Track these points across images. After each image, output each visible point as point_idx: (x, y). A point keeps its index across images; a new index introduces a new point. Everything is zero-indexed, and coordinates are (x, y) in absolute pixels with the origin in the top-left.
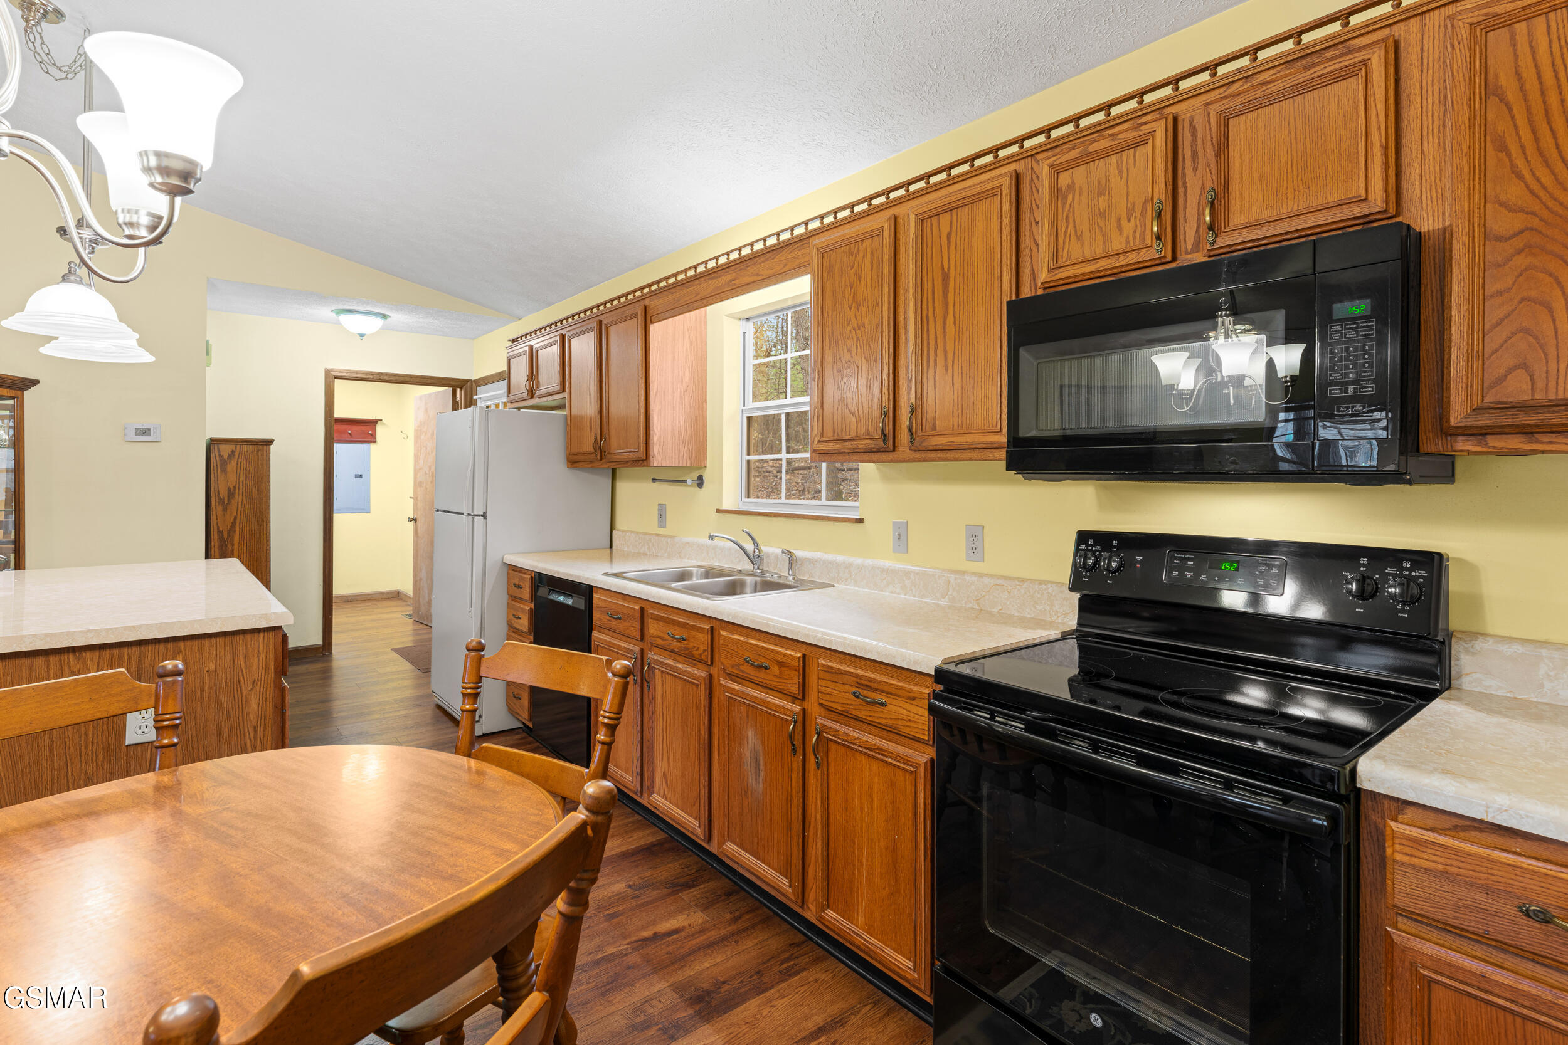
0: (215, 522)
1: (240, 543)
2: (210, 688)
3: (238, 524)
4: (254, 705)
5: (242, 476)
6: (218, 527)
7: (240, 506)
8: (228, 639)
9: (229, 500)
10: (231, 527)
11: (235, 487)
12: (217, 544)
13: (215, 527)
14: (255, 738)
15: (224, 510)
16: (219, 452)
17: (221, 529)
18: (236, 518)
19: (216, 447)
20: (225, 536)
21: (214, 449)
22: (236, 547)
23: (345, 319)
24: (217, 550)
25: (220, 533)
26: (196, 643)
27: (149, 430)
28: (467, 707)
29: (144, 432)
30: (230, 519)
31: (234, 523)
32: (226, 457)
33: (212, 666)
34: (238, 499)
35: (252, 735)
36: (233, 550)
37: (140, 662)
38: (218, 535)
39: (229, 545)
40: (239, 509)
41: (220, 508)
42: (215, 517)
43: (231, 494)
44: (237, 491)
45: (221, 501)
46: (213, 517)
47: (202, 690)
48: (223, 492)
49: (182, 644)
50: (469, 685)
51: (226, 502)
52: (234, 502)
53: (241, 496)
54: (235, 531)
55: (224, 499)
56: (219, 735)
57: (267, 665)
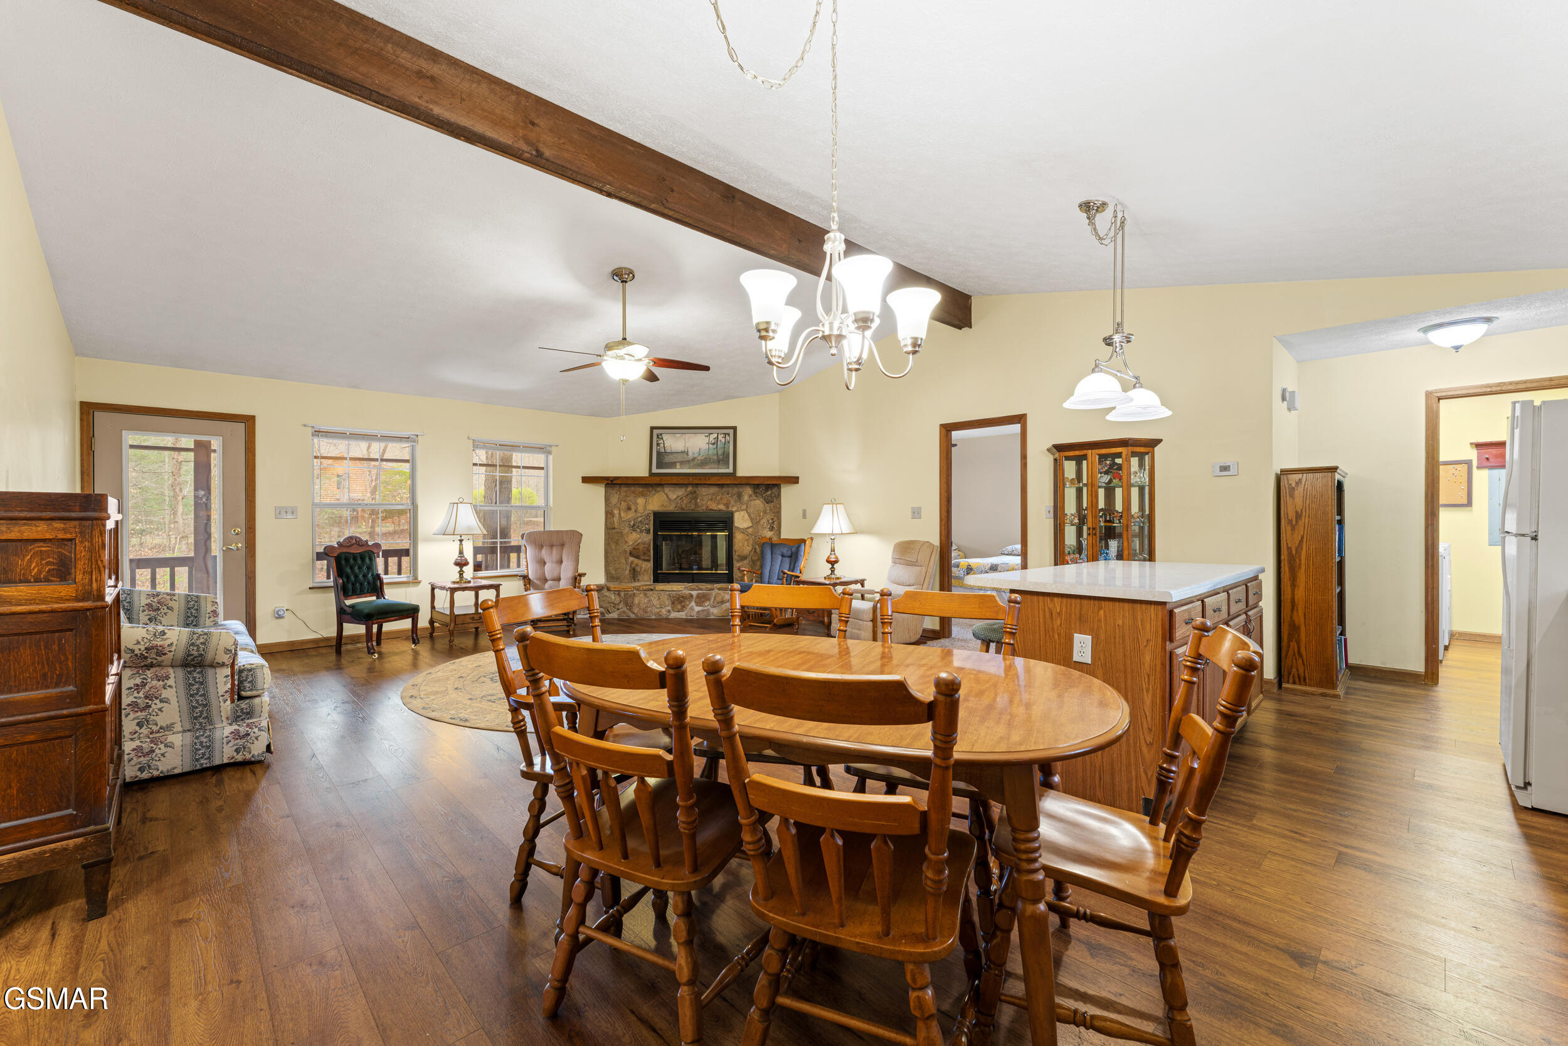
0: (1285, 539)
1: (1307, 559)
2: (1119, 638)
3: (1305, 542)
4: (1148, 658)
5: (1308, 500)
6: (1287, 544)
7: (1306, 526)
8: (1130, 605)
9: (1296, 521)
10: (1299, 544)
11: (1302, 510)
12: (1286, 558)
13: (1285, 544)
14: (1149, 684)
15: (1292, 530)
16: (1288, 480)
17: (1289, 546)
18: (1302, 537)
19: (1285, 477)
20: (1294, 552)
21: (1284, 479)
22: (1303, 561)
23: (1436, 336)
24: (1286, 563)
25: (1289, 549)
26: (1111, 603)
27: (1229, 466)
28: (1186, 677)
29: (1225, 468)
30: (1297, 539)
31: (1301, 541)
32: (1293, 485)
33: (1120, 623)
34: (1305, 520)
35: (1146, 680)
36: (1300, 564)
37: (1081, 609)
38: (1288, 551)
39: (1297, 560)
40: (1306, 529)
41: (1289, 528)
42: (1285, 535)
43: (1298, 516)
44: (1304, 514)
45: (1290, 522)
46: (1283, 536)
47: (1115, 638)
48: (1292, 515)
49: (1103, 603)
50: (1189, 658)
51: (1294, 522)
52: (1301, 523)
53: (1307, 518)
54: (1302, 549)
55: (1292, 520)
56: (1125, 672)
57: (1157, 631)
